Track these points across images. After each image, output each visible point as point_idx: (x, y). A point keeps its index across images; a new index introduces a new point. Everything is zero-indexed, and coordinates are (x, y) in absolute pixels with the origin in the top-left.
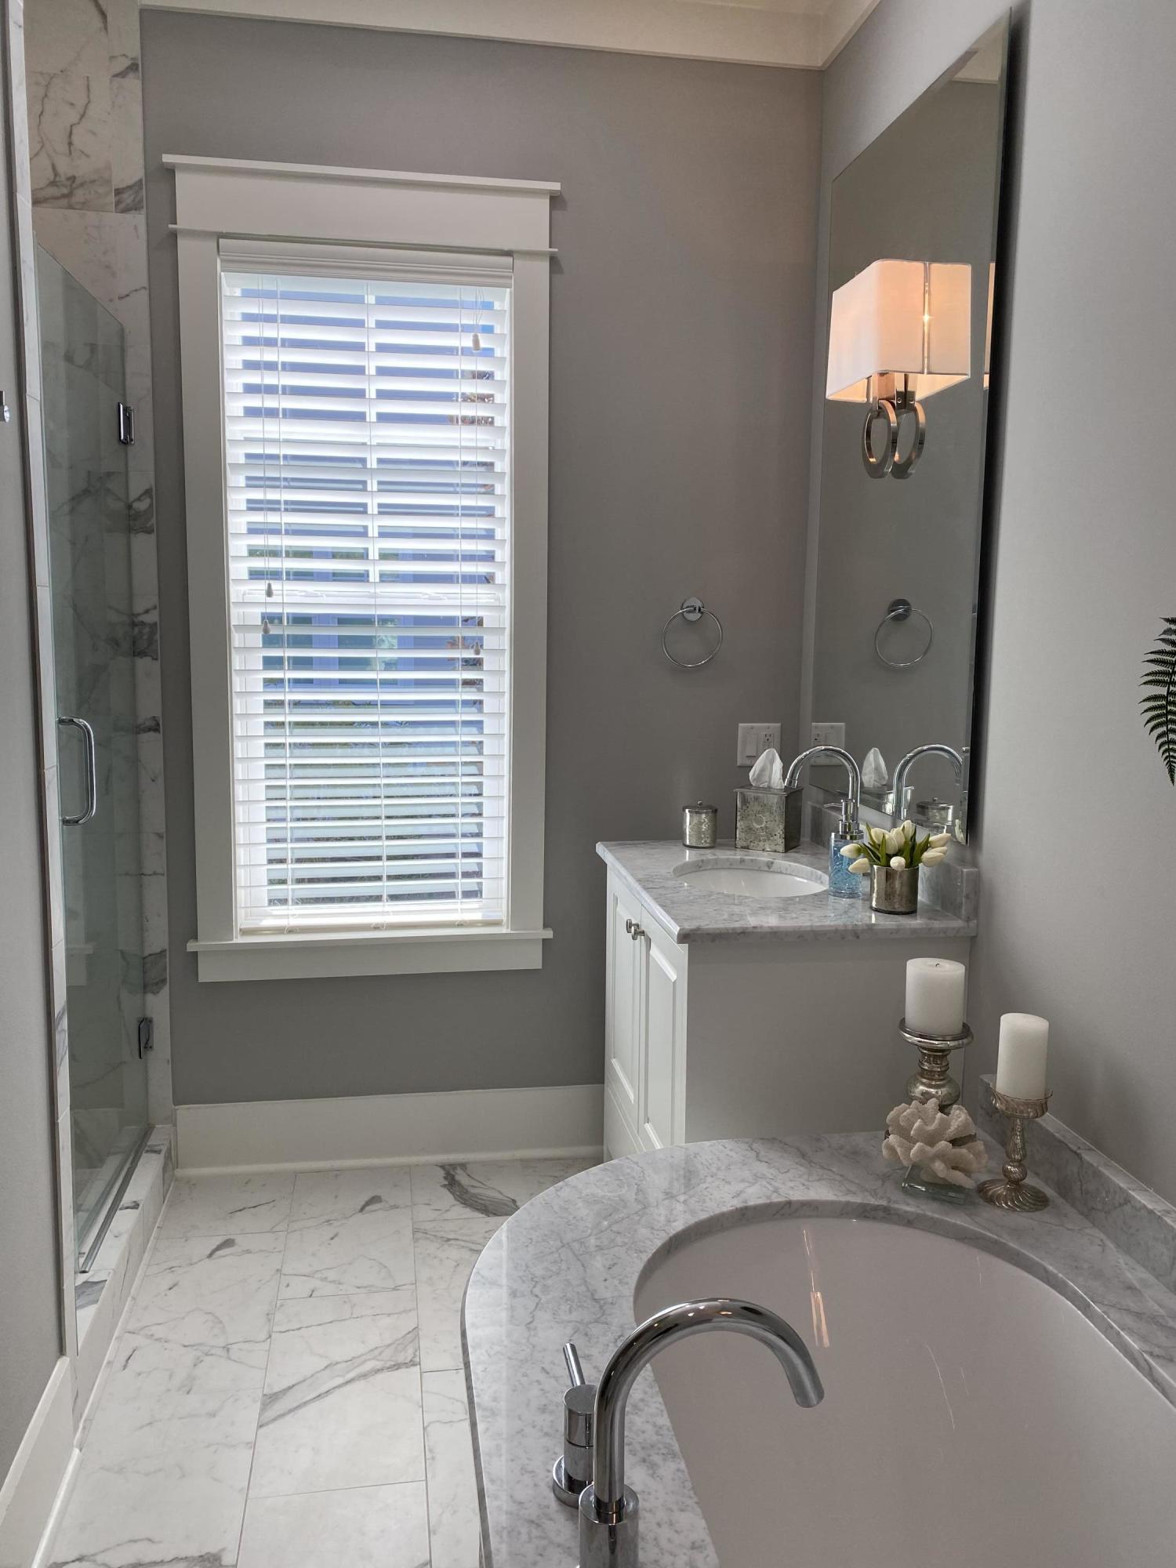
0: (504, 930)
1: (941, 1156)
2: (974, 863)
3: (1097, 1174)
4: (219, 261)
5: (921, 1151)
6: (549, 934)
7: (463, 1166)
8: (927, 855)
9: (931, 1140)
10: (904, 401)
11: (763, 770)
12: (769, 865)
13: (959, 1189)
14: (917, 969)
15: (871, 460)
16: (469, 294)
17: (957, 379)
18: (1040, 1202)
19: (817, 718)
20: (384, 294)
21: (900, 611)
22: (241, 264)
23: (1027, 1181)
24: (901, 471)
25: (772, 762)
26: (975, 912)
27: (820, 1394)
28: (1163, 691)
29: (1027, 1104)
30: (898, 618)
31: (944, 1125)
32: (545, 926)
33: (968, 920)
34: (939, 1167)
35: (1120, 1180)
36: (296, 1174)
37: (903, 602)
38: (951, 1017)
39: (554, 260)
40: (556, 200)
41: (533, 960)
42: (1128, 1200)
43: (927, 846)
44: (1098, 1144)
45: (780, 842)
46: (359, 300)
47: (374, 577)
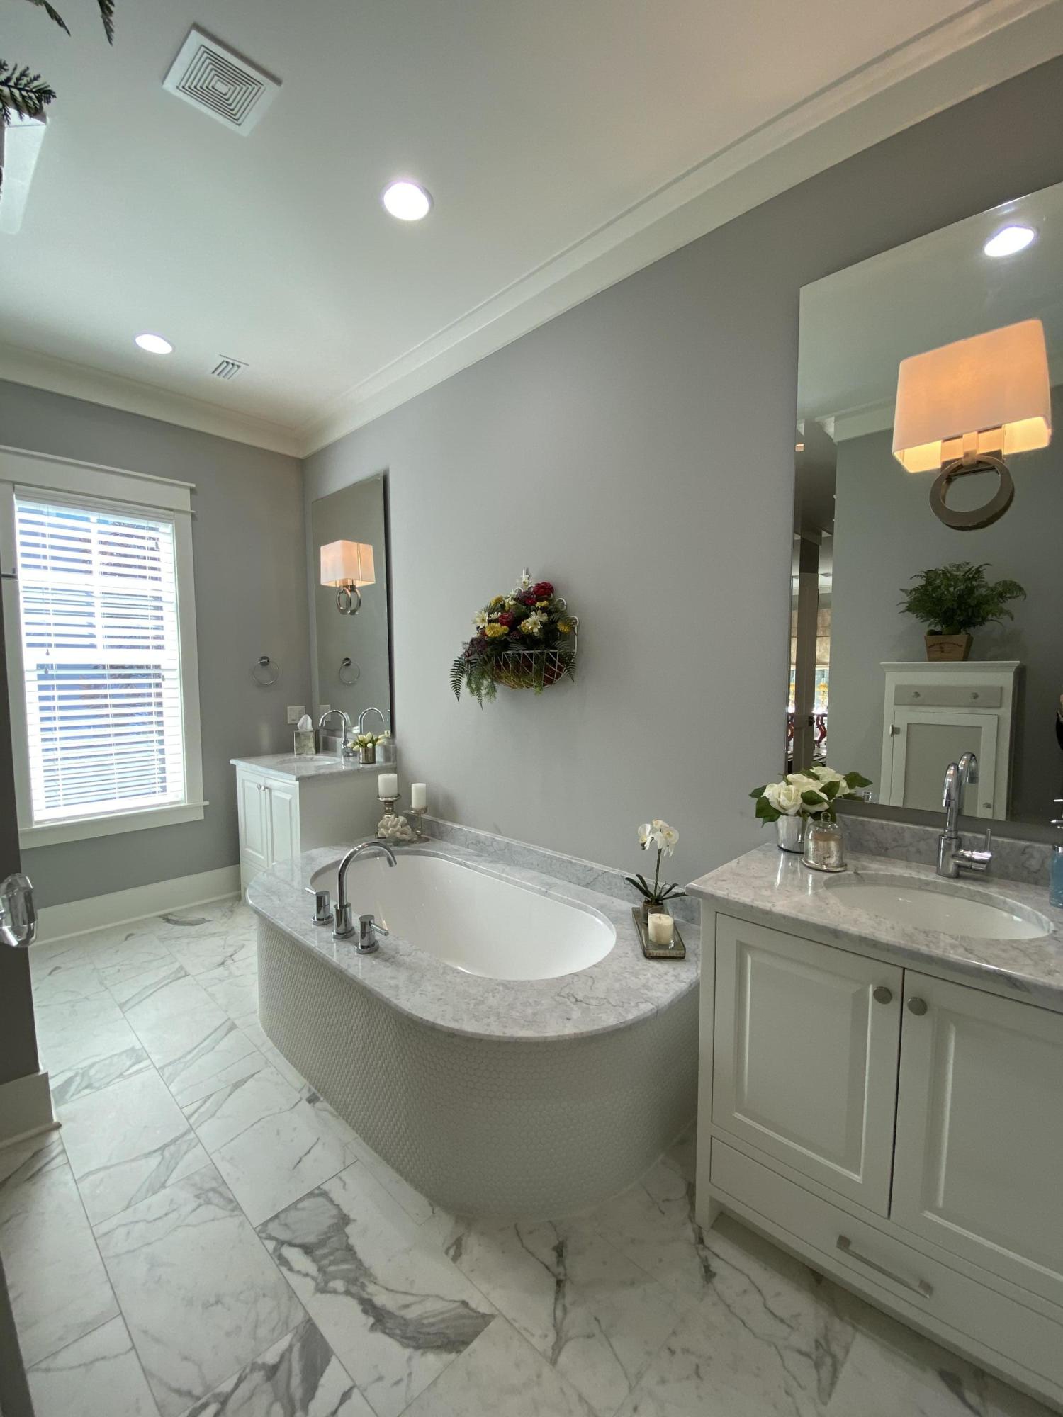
0: (183, 804)
1: (398, 831)
2: (394, 743)
3: (444, 825)
4: (14, 495)
5: (392, 830)
6: (207, 803)
7: (170, 914)
8: (379, 742)
9: (394, 826)
10: (353, 588)
11: (303, 723)
12: (312, 758)
13: (404, 840)
14: (381, 777)
15: (342, 608)
16: (152, 524)
17: (370, 583)
18: (427, 840)
19: (322, 703)
20: (101, 518)
21: (347, 661)
22: (23, 497)
23: (422, 836)
24: (353, 612)
25: (307, 719)
26: (395, 760)
27: (396, 863)
28: (455, 679)
29: (422, 809)
30: (348, 665)
31: (398, 821)
32: (204, 800)
33: (393, 762)
34: (398, 834)
35: (449, 824)
36: (78, 937)
37: (347, 659)
38: (394, 791)
39: (193, 515)
40: (192, 490)
41: (200, 815)
42: (452, 828)
43: (377, 740)
44: (442, 818)
45: (313, 750)
46: (87, 520)
47: (100, 646)
